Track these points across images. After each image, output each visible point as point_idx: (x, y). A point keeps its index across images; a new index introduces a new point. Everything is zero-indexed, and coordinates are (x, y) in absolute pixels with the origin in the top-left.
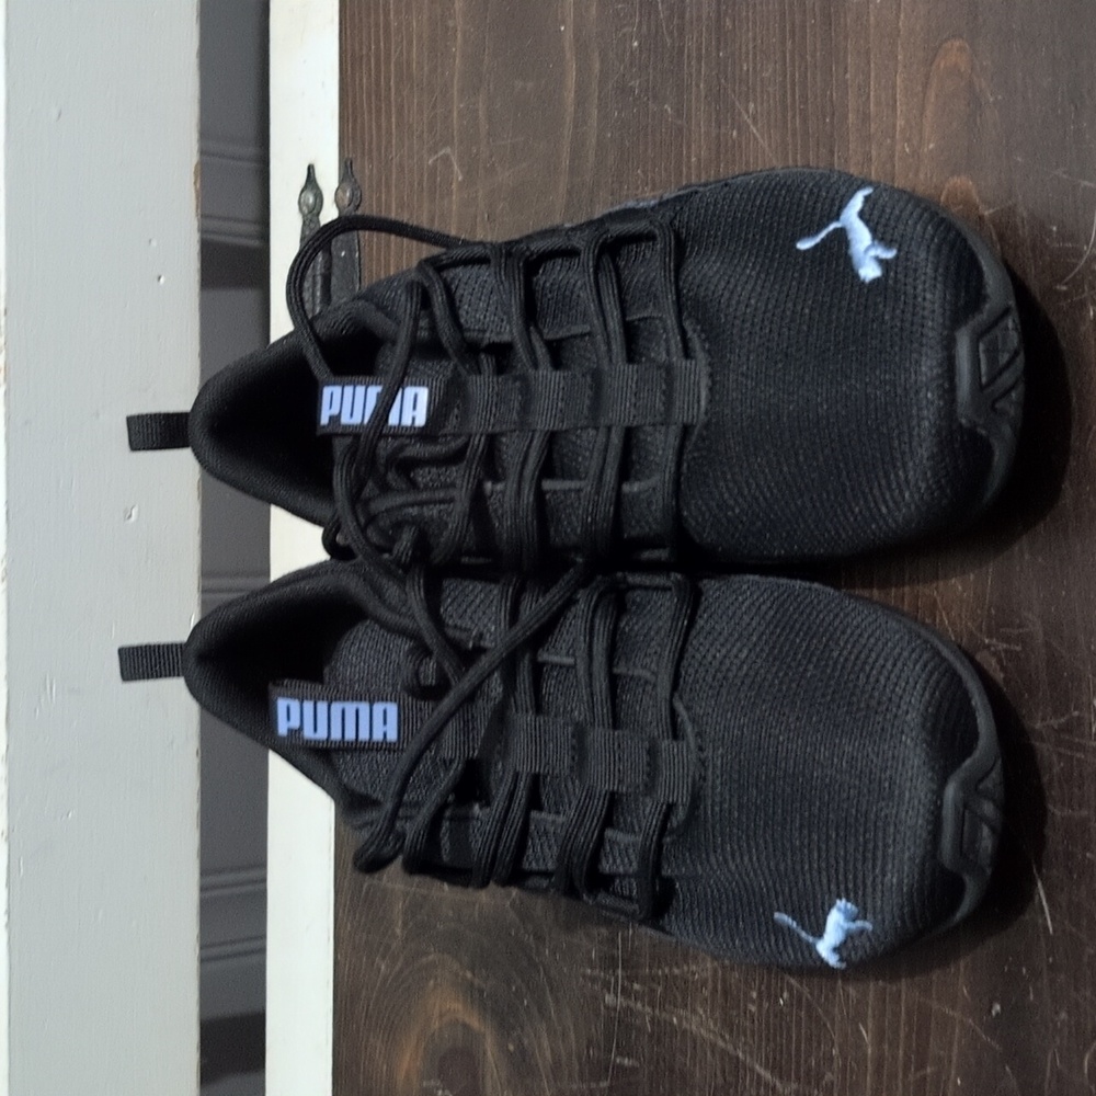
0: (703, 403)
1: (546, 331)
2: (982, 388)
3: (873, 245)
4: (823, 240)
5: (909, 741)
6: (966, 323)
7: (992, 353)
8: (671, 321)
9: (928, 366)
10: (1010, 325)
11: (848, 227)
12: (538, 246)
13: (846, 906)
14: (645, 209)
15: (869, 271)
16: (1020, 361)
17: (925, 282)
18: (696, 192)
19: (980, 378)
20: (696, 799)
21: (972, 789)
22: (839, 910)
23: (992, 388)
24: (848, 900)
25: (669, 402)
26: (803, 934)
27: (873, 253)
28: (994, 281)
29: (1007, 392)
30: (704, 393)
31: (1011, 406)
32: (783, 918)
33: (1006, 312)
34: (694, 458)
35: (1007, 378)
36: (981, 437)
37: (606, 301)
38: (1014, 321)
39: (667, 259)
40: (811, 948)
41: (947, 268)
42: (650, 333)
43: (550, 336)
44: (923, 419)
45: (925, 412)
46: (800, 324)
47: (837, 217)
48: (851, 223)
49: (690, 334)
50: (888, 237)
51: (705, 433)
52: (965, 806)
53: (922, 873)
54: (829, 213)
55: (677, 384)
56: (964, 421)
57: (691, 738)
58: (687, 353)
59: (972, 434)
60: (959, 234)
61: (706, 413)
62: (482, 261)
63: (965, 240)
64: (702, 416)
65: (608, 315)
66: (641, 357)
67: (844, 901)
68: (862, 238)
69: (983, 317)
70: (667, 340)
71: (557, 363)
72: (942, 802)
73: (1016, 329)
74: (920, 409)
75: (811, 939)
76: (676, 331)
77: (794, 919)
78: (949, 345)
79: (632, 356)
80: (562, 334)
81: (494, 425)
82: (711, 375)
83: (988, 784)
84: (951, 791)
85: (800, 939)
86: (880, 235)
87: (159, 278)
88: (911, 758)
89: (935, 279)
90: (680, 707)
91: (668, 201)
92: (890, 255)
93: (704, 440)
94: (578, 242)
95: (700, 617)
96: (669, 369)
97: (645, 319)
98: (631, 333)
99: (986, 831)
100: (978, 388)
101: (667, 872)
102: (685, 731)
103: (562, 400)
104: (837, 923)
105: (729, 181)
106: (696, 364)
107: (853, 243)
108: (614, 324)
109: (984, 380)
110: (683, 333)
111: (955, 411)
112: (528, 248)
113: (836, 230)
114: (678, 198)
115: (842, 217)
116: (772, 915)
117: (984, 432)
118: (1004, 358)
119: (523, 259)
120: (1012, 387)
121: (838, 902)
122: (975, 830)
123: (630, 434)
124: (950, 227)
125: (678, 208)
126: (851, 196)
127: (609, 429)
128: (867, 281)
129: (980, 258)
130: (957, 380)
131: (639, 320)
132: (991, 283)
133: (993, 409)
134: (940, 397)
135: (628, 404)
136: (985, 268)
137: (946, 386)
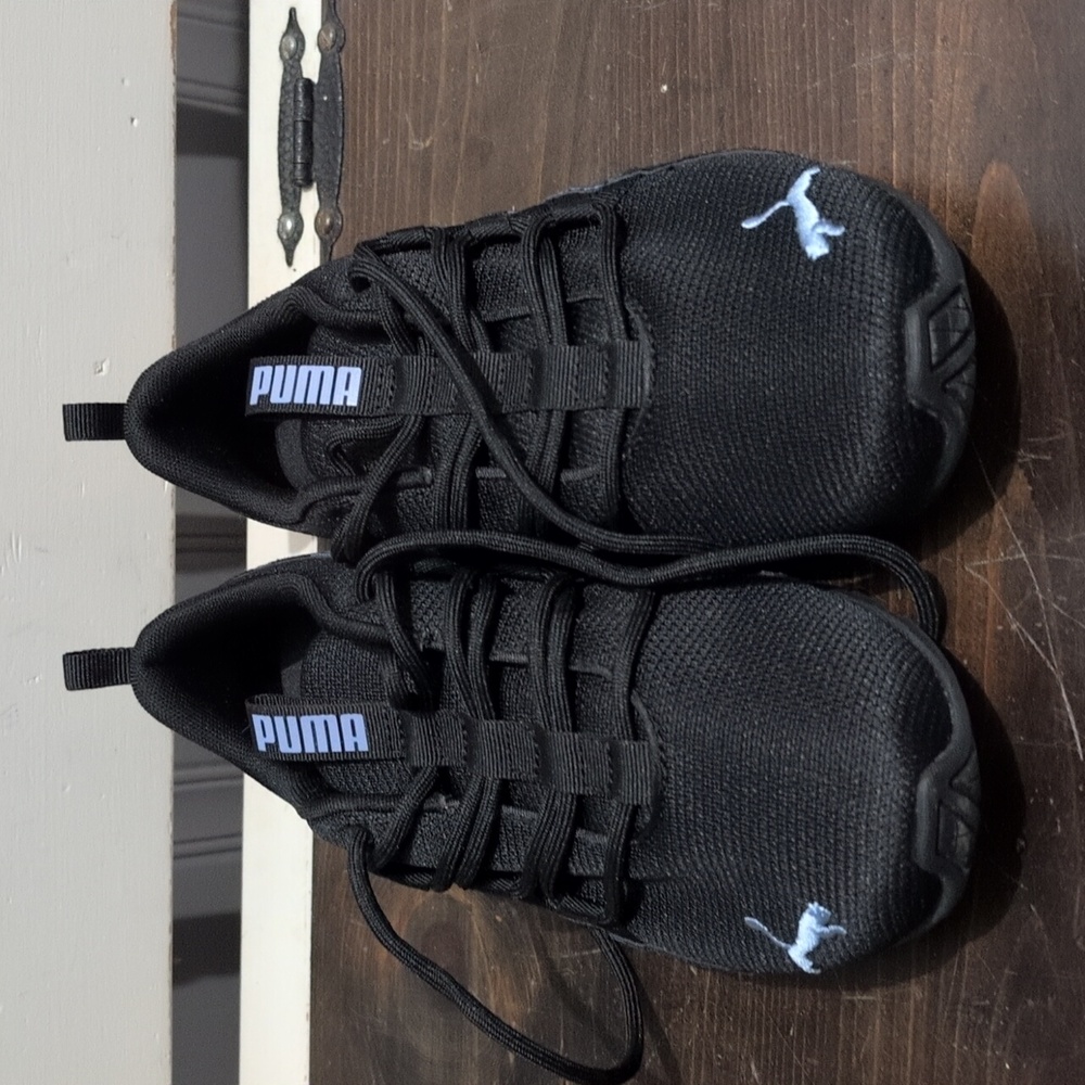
0: (647, 386)
1: (484, 312)
2: (932, 368)
3: (820, 223)
4: (769, 218)
5: (879, 735)
6: (915, 301)
7: (943, 332)
8: (613, 302)
9: (878, 344)
10: (961, 303)
11: (795, 206)
12: (481, 231)
13: (818, 910)
14: (590, 195)
15: (816, 249)
16: (972, 340)
17: (873, 260)
18: (641, 176)
19: (930, 357)
20: (659, 800)
21: (946, 784)
22: (812, 913)
23: (942, 368)
24: (821, 904)
25: (611, 385)
26: (775, 939)
27: (820, 230)
28: (942, 259)
29: (958, 372)
30: (647, 376)
31: (962, 388)
32: (753, 922)
33: (956, 291)
34: (639, 443)
35: (958, 359)
36: (932, 419)
37: (545, 281)
38: (964, 300)
39: (609, 241)
40: (783, 954)
41: (896, 247)
42: (592, 314)
43: (490, 318)
44: (872, 400)
45: (874, 392)
46: (745, 303)
47: (784, 197)
48: (799, 201)
49: (633, 315)
50: (836, 214)
51: (649, 416)
52: (940, 802)
53: (896, 874)
54: (775, 193)
55: (619, 367)
56: (914, 402)
57: (652, 739)
58: (630, 333)
59: (921, 415)
60: (908, 213)
61: (650, 397)
62: (422, 246)
63: (914, 219)
64: (646, 399)
65: (548, 297)
66: (583, 339)
67: (816, 904)
68: (808, 217)
69: (931, 296)
70: (609, 322)
71: (497, 345)
72: (915, 800)
73: (967, 308)
74: (869, 390)
75: (783, 945)
76: (619, 312)
77: (765, 923)
78: (898, 325)
79: (573, 338)
80: (501, 315)
81: (429, 407)
82: (655, 357)
83: (963, 778)
84: (924, 786)
85: (773, 945)
86: (827, 212)
87: (132, 120)
88: (882, 752)
89: (884, 257)
90: (639, 705)
91: (612, 185)
92: (838, 232)
93: (648, 424)
94: (520, 227)
95: (661, 613)
96: (611, 350)
97: (586, 300)
98: (572, 313)
99: (962, 828)
100: (928, 367)
101: (634, 874)
102: (645, 731)
103: (502, 382)
104: (809, 929)
105: (675, 164)
106: (639, 346)
107: (800, 220)
108: (554, 306)
109: (934, 359)
110: (625, 314)
111: (904, 392)
112: (469, 232)
113: (783, 208)
114: (624, 182)
115: (788, 196)
116: (742, 918)
117: (934, 414)
118: (955, 337)
119: (464, 243)
120: (964, 368)
121: (810, 905)
122: (951, 827)
123: (571, 418)
124: (899, 206)
125: (623, 192)
126: (798, 174)
127: (550, 412)
128: (814, 258)
129: (929, 236)
130: (906, 359)
131: (581, 301)
132: (940, 261)
133: (945, 390)
134: (890, 377)
135: (569, 387)
136: (934, 247)
137: (896, 366)
